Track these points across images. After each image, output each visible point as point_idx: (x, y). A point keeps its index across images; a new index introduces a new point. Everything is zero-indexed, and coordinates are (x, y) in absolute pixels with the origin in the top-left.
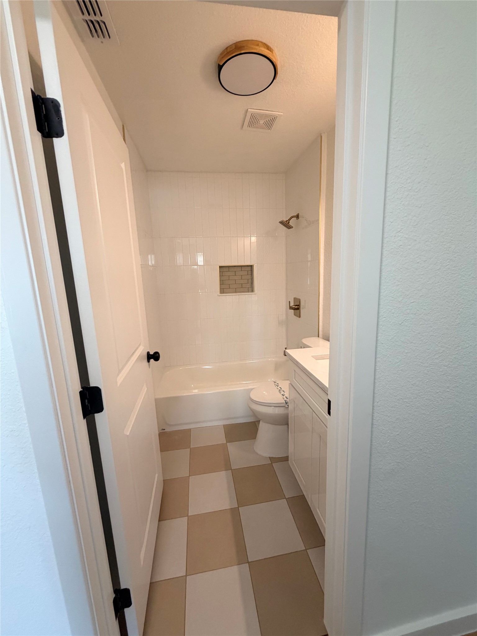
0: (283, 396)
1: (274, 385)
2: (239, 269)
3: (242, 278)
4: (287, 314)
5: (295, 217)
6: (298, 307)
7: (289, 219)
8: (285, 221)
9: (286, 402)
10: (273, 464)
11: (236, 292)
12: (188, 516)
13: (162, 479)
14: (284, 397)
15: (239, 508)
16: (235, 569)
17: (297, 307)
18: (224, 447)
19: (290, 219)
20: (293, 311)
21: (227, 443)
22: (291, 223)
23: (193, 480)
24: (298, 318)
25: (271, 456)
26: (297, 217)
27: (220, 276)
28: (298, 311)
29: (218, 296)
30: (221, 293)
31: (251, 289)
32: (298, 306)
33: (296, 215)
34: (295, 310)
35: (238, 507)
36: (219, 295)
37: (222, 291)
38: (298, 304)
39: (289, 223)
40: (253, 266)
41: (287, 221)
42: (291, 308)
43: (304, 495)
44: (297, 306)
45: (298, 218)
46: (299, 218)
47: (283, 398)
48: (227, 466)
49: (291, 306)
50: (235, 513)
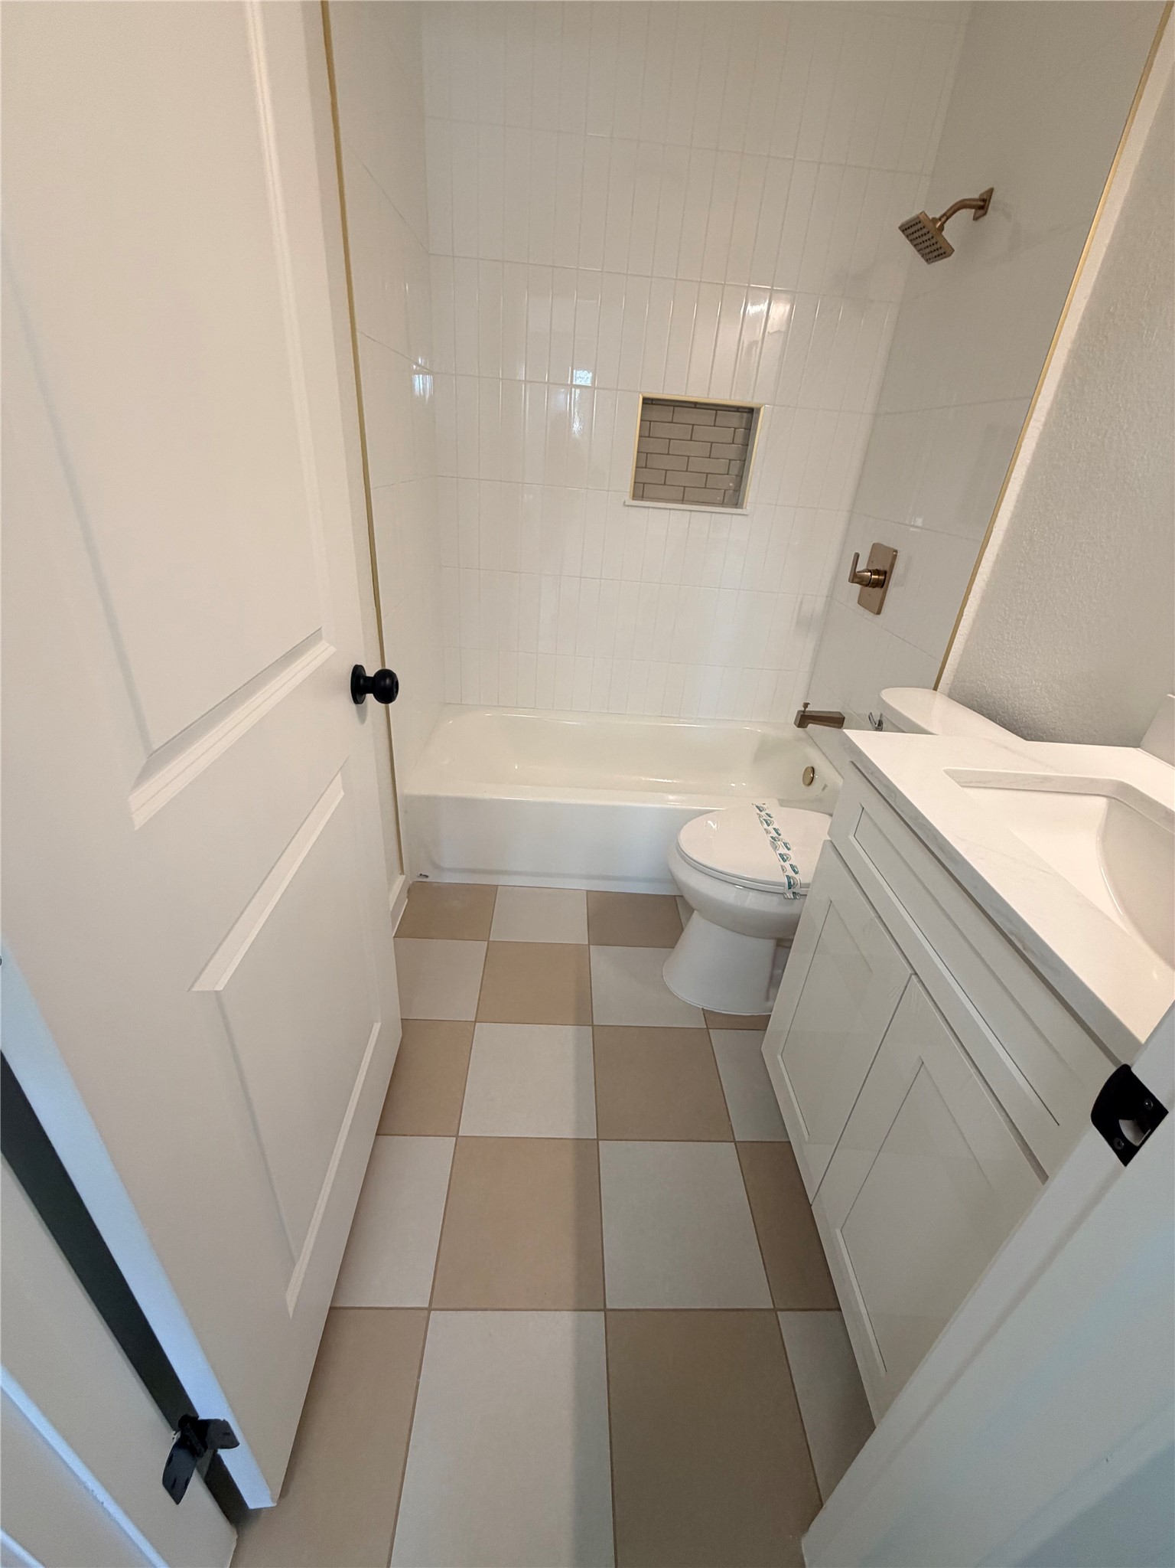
0: (785, 861)
1: (757, 816)
2: (707, 417)
3: (712, 453)
4: (830, 597)
5: (971, 207)
6: (882, 577)
7: (944, 214)
8: (931, 217)
9: (789, 883)
10: (710, 1030)
11: (682, 501)
12: (457, 1136)
13: (400, 1018)
14: (787, 865)
15: (600, 1142)
16: (566, 1320)
17: (877, 577)
18: (580, 954)
19: (947, 216)
20: (857, 587)
21: (589, 944)
22: (952, 232)
23: (485, 1033)
24: (869, 615)
25: (709, 1007)
26: (981, 206)
27: (640, 436)
28: (878, 591)
29: (624, 505)
30: (635, 497)
31: (734, 498)
32: (885, 573)
33: (977, 196)
34: (867, 585)
35: (598, 1140)
36: (626, 504)
37: (640, 491)
38: (887, 568)
39: (942, 228)
40: (759, 410)
41: (935, 220)
42: (855, 578)
43: (789, 1142)
44: (877, 572)
45: (981, 212)
46: (985, 214)
47: (783, 869)
48: (583, 1013)
49: (857, 570)
50: (586, 1153)
